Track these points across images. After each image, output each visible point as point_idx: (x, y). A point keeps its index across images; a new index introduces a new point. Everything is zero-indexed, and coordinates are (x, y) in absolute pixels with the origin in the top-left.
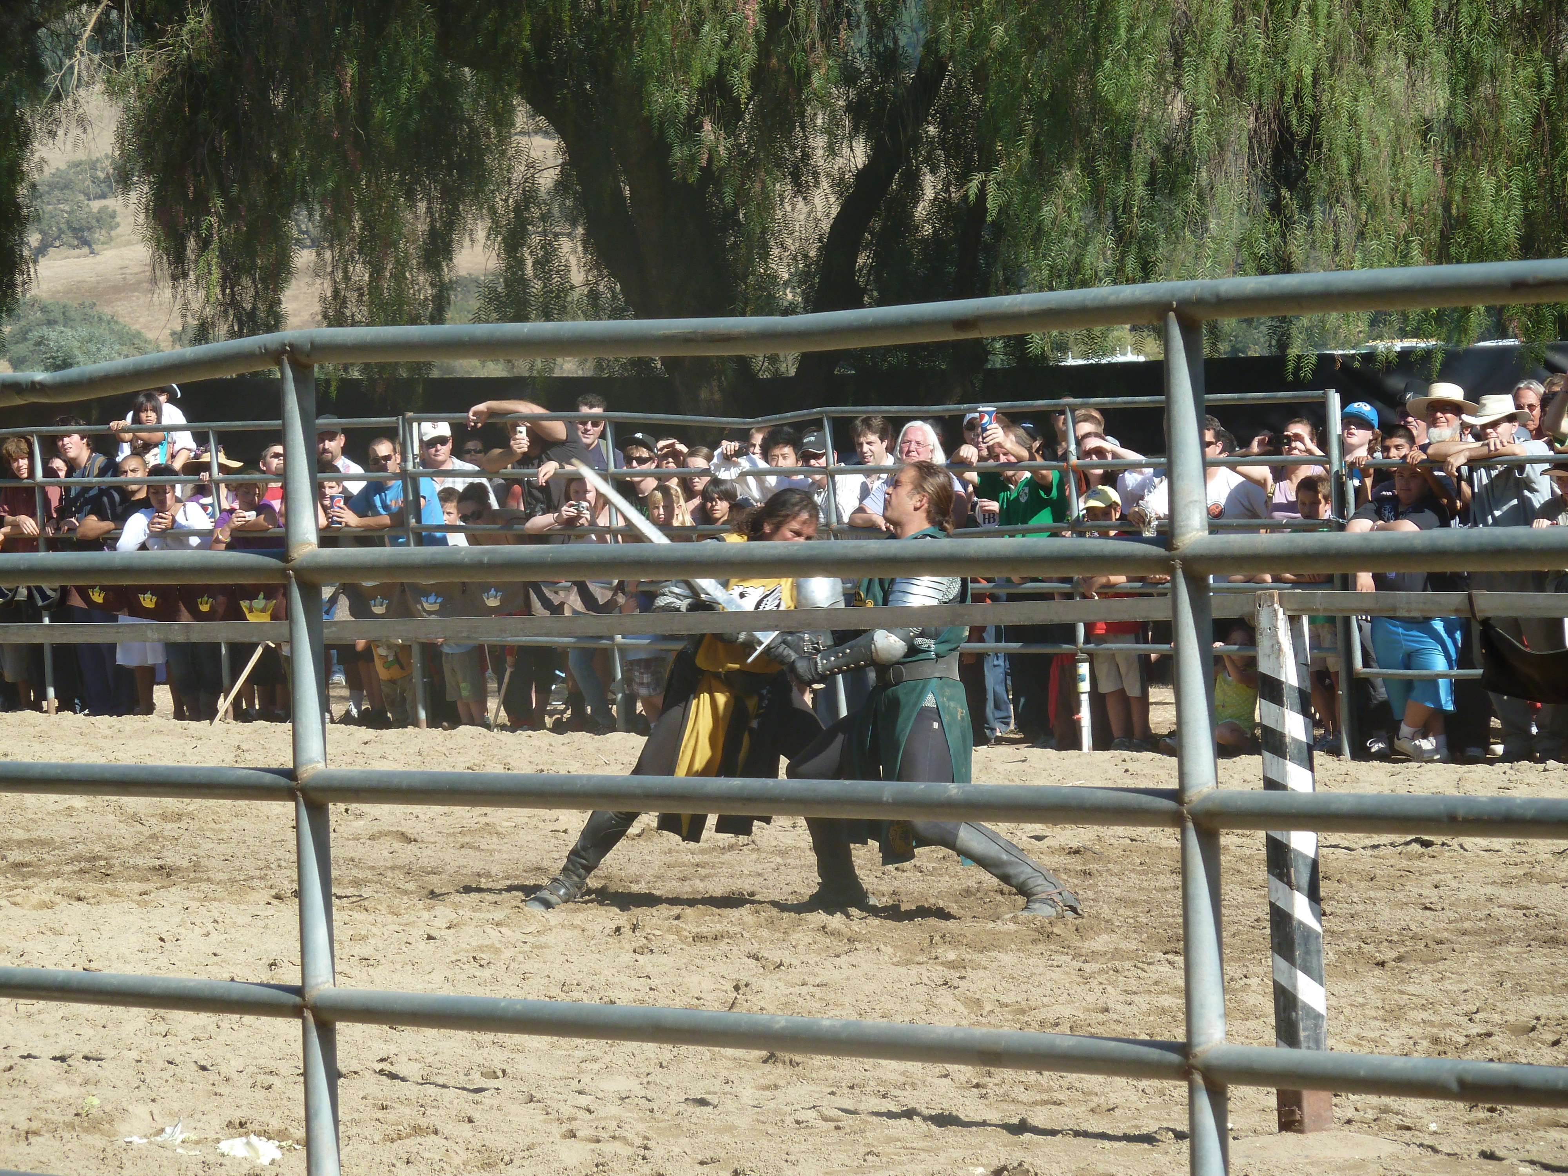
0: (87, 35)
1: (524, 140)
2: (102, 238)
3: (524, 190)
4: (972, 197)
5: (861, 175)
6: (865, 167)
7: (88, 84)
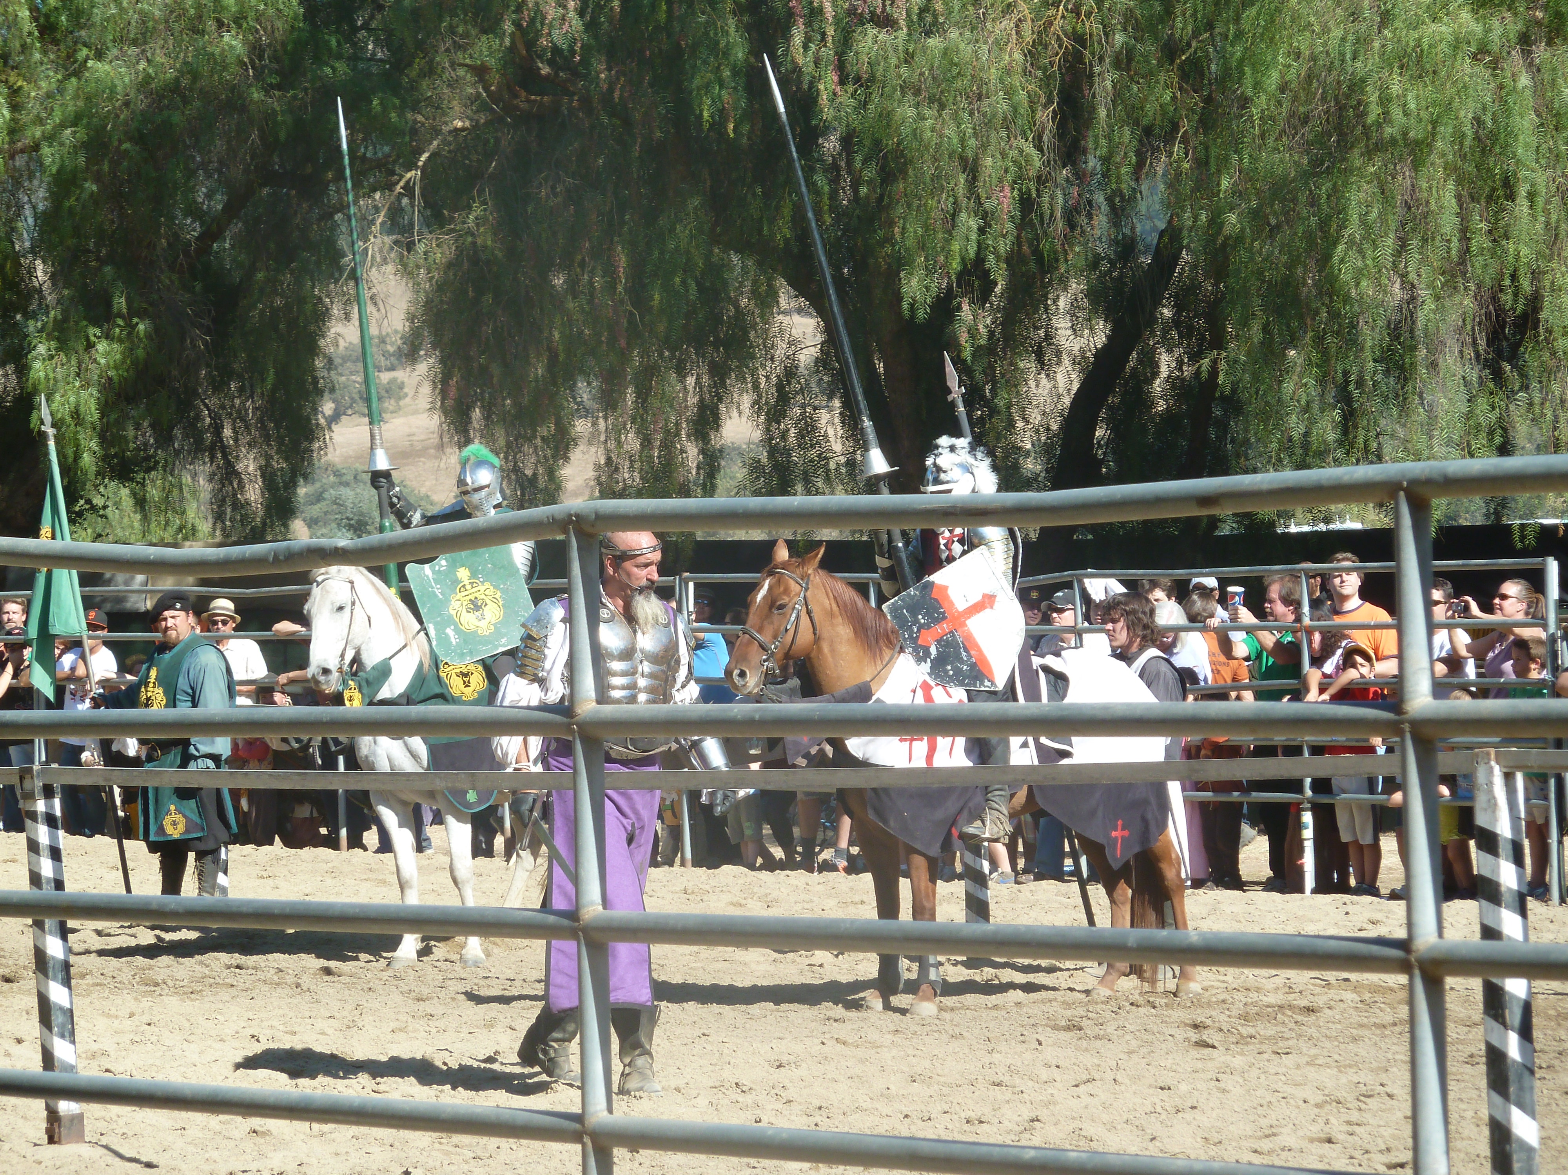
0: (380, 220)
1: (785, 320)
2: (391, 408)
3: (786, 367)
4: (1205, 375)
5: (1100, 354)
6: (1105, 346)
7: (380, 265)
